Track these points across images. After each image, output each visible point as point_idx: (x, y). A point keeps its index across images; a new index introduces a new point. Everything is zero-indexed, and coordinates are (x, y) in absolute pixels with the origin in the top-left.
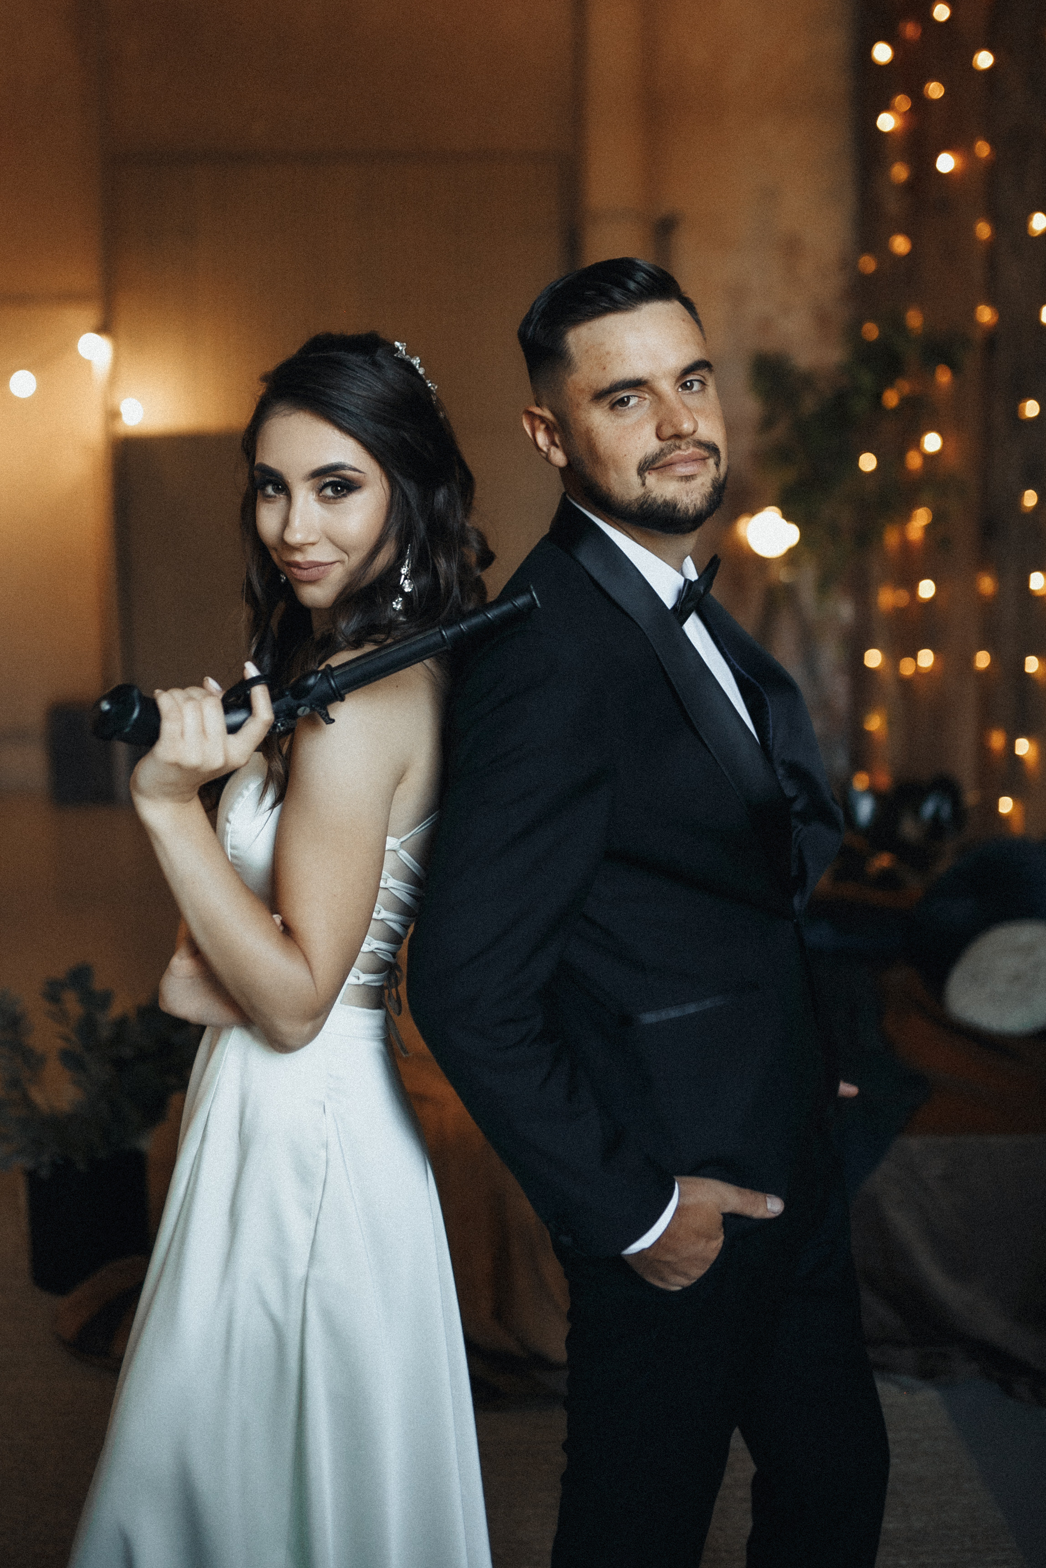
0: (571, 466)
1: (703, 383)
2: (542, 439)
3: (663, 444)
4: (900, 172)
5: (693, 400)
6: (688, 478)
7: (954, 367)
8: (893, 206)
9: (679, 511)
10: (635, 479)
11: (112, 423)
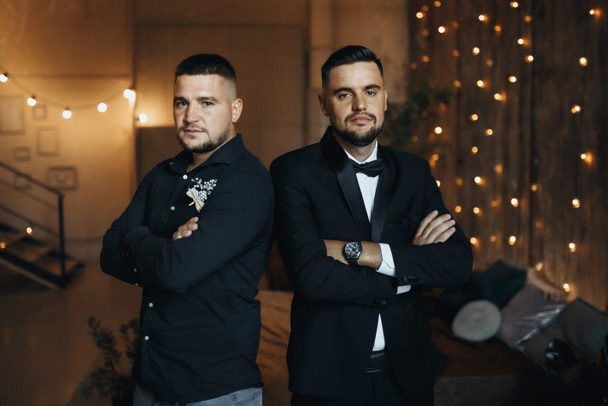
1: (375, 93)
3: (353, 112)
4: (425, 33)
5: (370, 99)
6: (361, 125)
7: (446, 102)
8: (423, 45)
11: (135, 122)
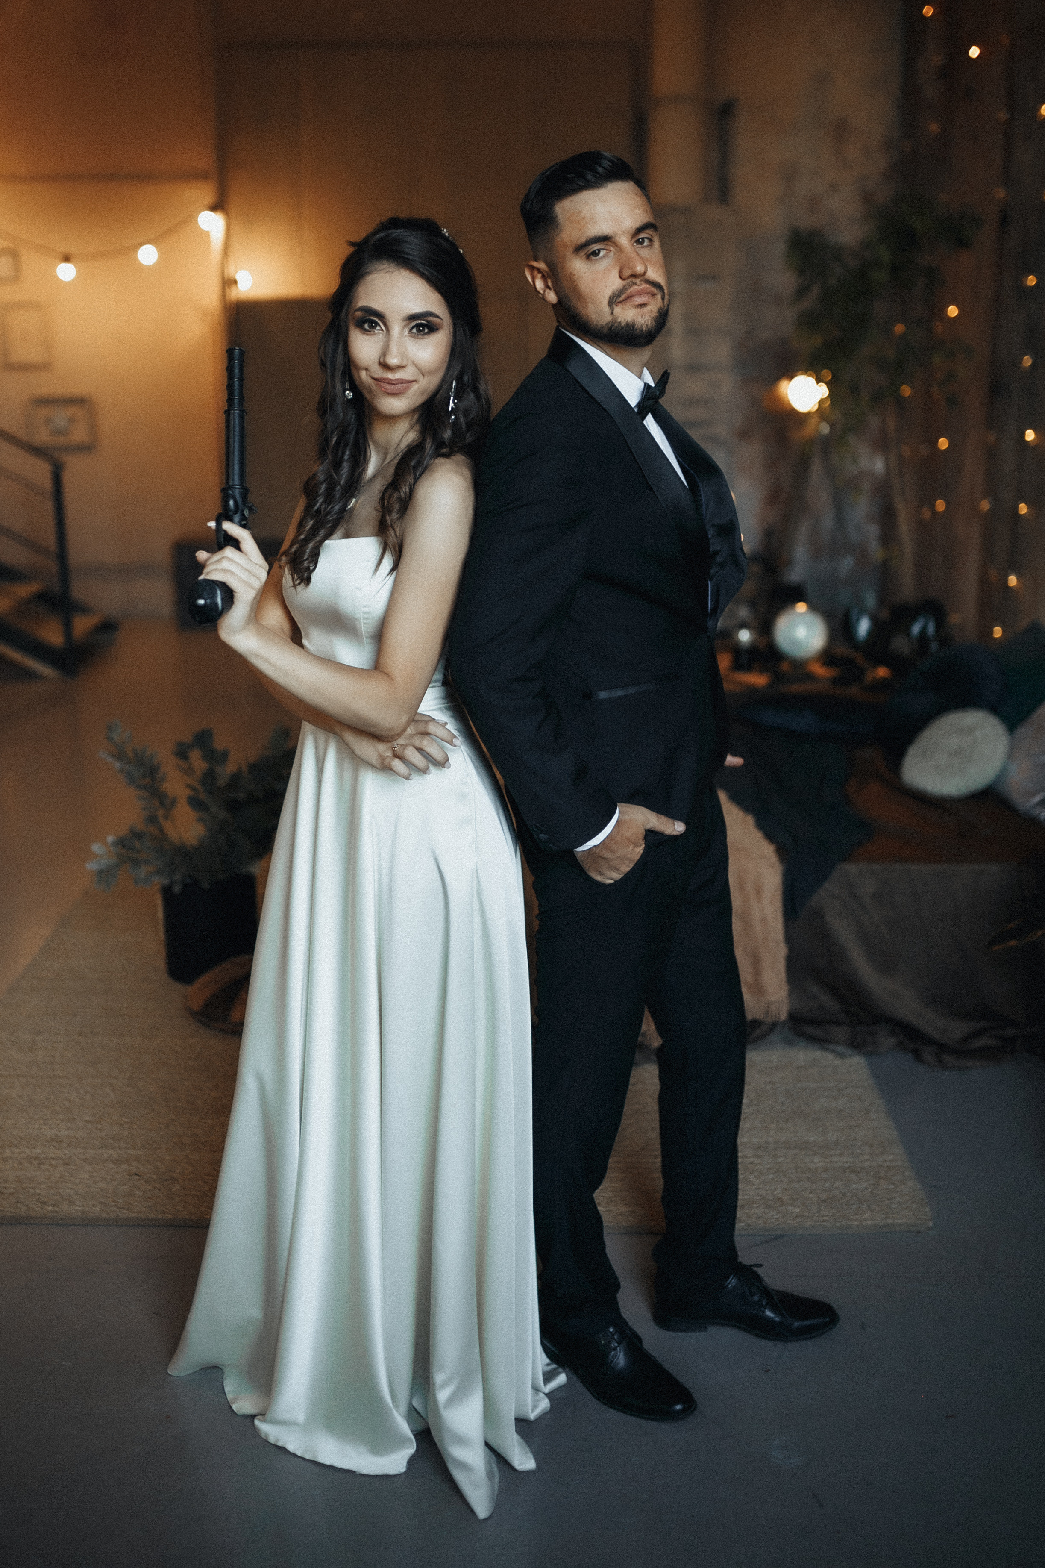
0: (560, 302)
1: (651, 240)
2: (539, 284)
3: (624, 283)
5: (645, 252)
6: (642, 306)
9: (636, 329)
10: (607, 309)
11: (227, 290)
